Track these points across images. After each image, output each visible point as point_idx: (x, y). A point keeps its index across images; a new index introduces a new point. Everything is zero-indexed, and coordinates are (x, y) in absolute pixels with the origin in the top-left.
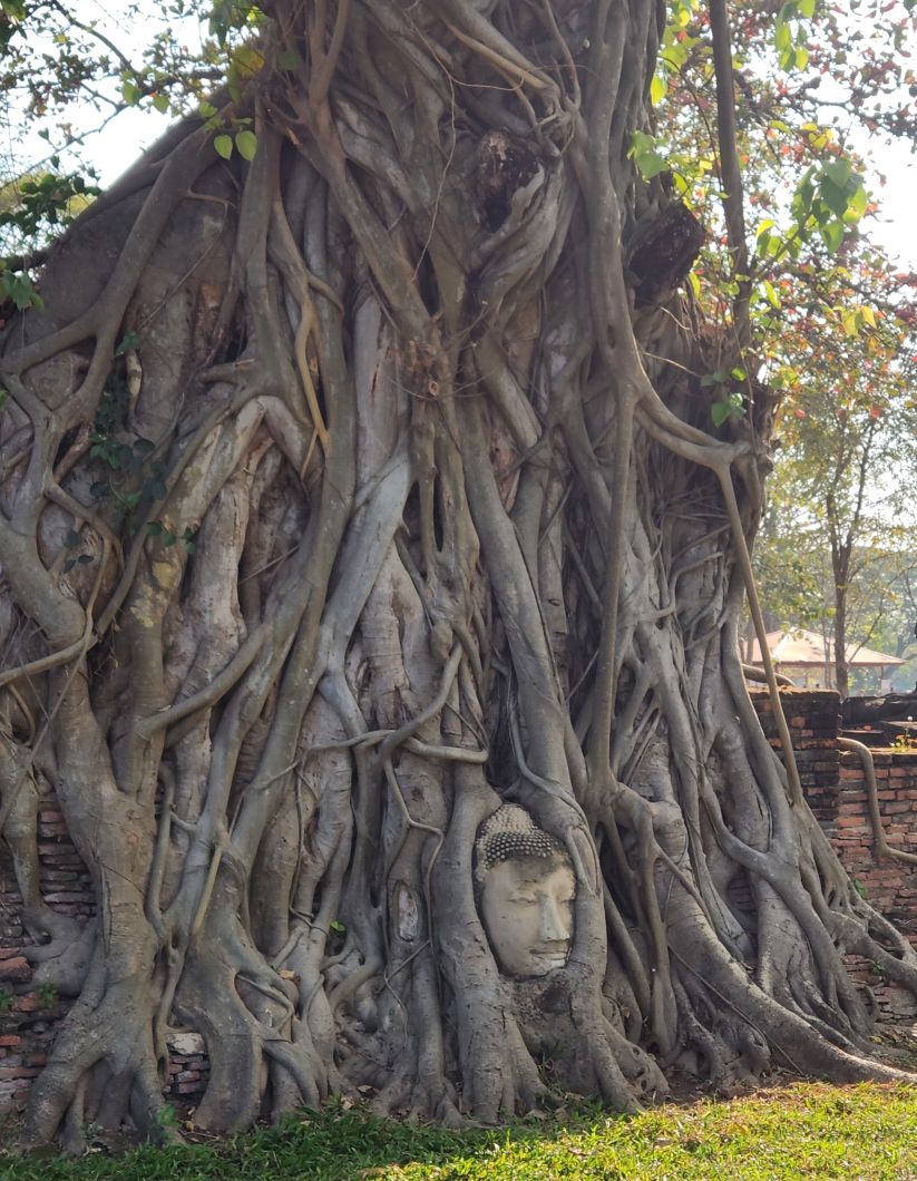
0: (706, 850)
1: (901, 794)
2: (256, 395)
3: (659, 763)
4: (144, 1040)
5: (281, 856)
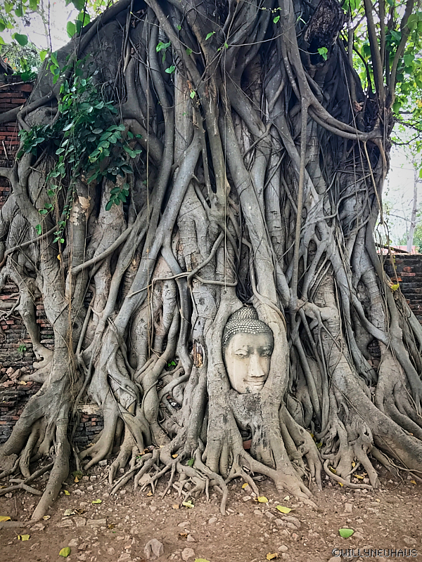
0: (354, 329)
3: (328, 289)
4: (62, 410)
5: (140, 328)
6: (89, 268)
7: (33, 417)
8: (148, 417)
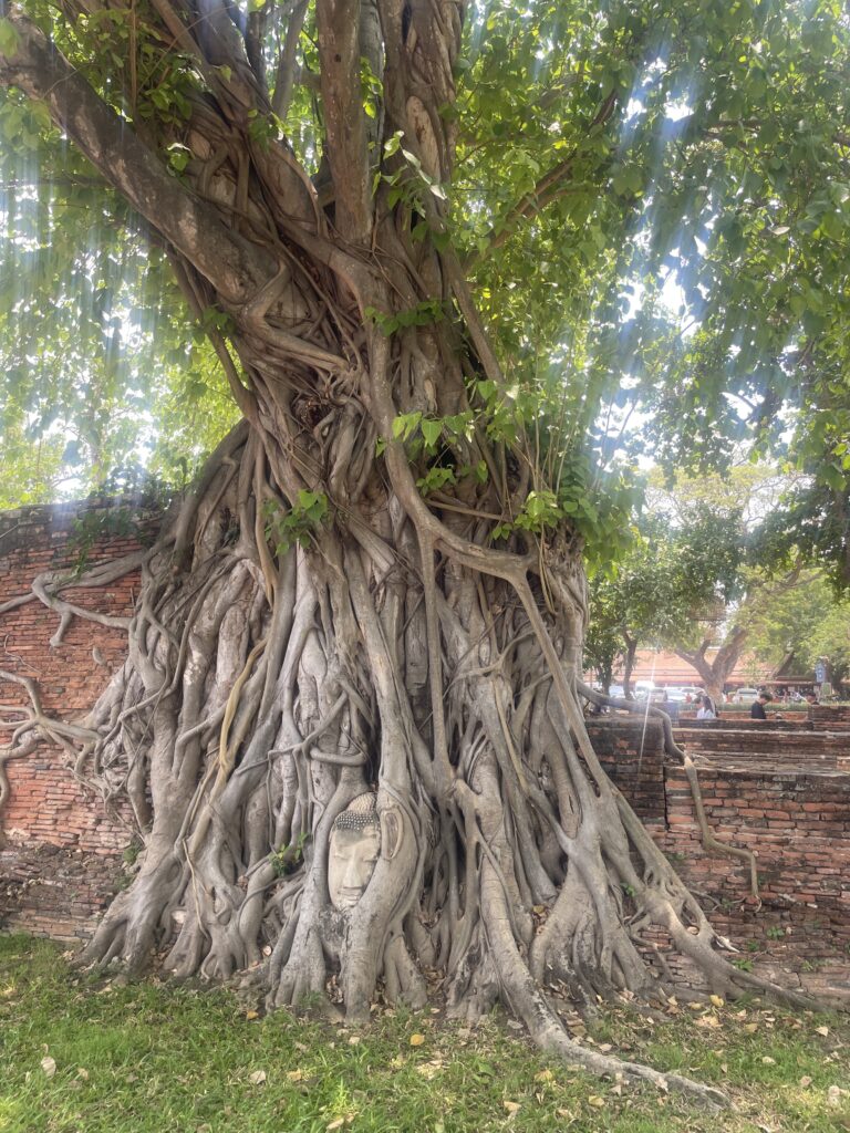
1: (728, 802)
2: (240, 559)
4: (147, 913)
5: (253, 814)
6: (199, 735)
7: (116, 917)
8: (243, 930)
